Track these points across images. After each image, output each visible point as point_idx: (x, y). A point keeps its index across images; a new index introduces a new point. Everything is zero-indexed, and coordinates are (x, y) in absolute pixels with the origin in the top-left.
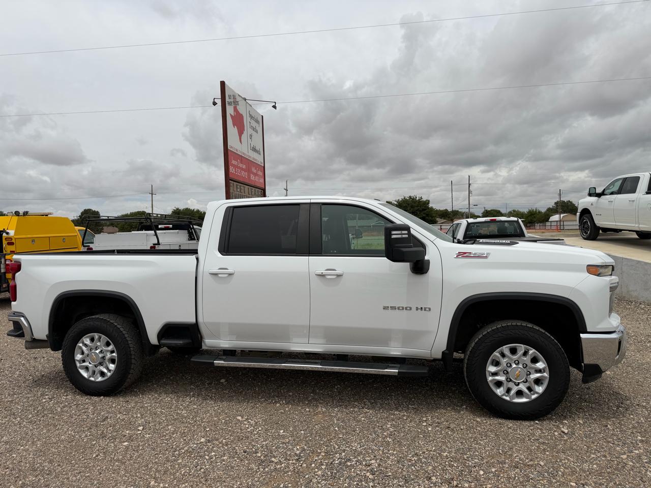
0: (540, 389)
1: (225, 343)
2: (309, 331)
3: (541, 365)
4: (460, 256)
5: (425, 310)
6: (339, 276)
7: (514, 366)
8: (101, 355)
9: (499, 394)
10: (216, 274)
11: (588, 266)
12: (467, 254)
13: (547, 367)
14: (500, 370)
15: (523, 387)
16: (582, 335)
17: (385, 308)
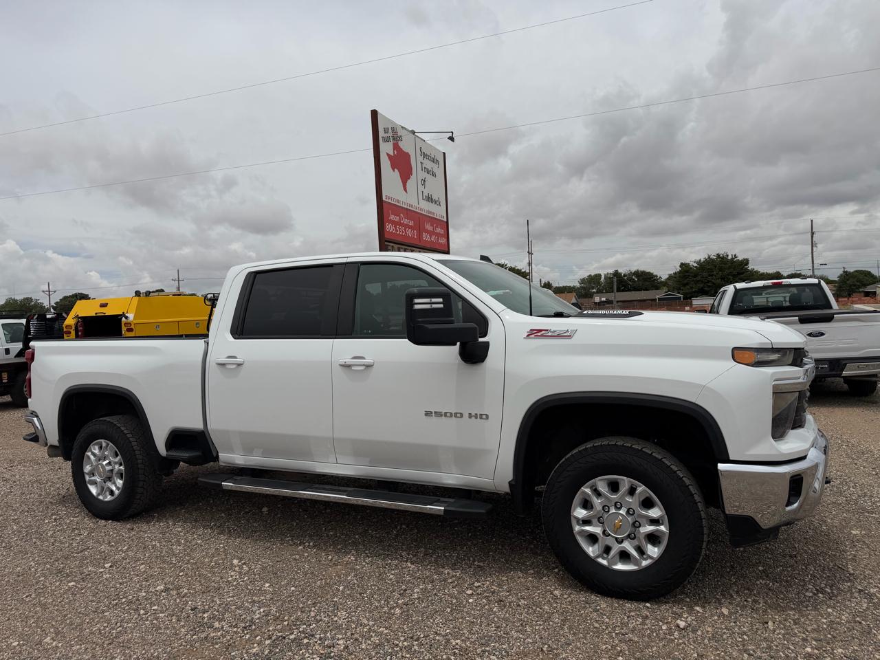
0: (654, 551)
1: (239, 459)
2: (334, 445)
3: (655, 513)
4: (533, 336)
5: (481, 418)
6: (368, 366)
7: (613, 510)
8: (108, 468)
9: (592, 555)
10: (223, 365)
11: (734, 349)
12: (543, 332)
13: (666, 516)
14: (594, 516)
15: (628, 546)
16: (721, 466)
17: (428, 414)
